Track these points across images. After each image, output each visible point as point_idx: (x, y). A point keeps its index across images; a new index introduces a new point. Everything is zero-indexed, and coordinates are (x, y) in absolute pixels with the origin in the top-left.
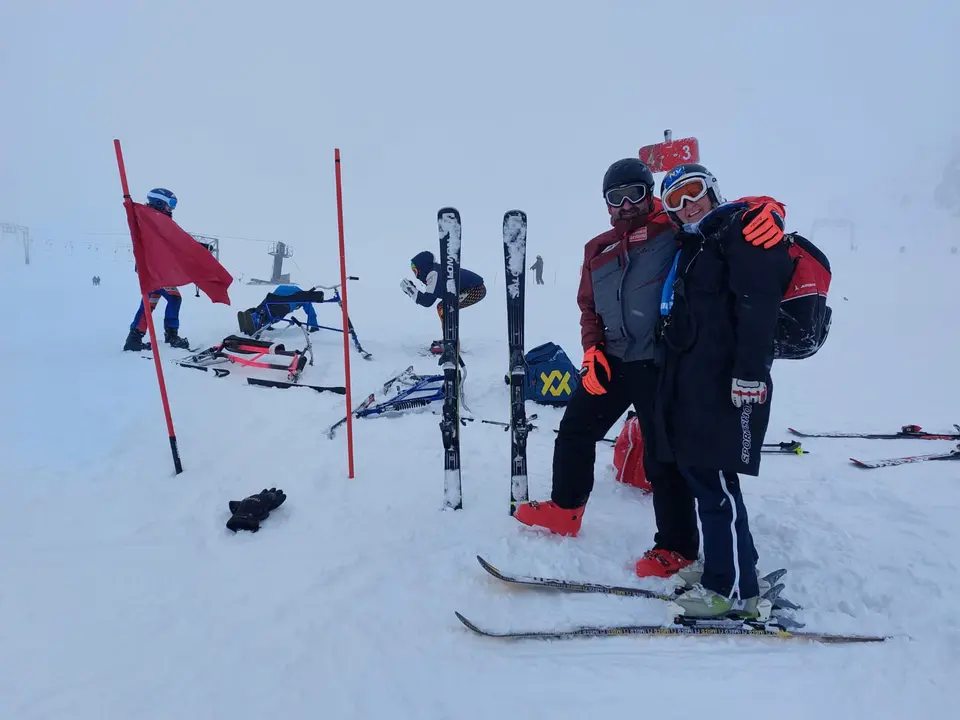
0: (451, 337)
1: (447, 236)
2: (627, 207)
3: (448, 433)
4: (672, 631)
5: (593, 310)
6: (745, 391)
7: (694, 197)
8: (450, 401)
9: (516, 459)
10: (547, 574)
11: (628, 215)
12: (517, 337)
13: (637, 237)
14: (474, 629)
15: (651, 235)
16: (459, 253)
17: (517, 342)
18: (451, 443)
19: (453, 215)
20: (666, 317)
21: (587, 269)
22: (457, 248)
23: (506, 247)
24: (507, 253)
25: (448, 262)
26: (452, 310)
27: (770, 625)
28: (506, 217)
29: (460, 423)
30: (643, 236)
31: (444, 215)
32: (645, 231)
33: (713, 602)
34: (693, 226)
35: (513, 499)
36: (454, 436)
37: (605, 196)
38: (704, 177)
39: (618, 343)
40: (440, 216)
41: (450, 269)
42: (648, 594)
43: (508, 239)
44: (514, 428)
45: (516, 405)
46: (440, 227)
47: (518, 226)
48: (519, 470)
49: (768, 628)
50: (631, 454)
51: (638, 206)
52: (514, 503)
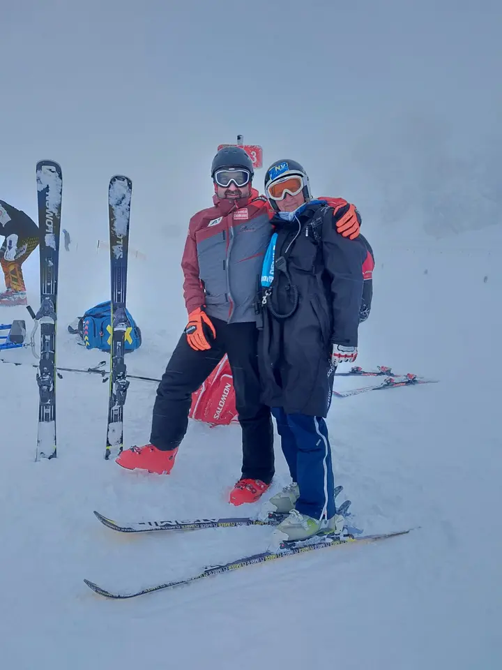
0: (49, 291)
1: (47, 189)
2: (232, 188)
3: (45, 388)
4: (279, 555)
5: (197, 276)
6: (343, 354)
7: (293, 192)
8: (47, 356)
9: (114, 408)
10: (159, 517)
11: (233, 196)
12: (119, 295)
13: (240, 215)
14: (105, 593)
15: (251, 216)
16: (59, 208)
17: (119, 300)
18: (48, 396)
19: (54, 169)
20: (267, 288)
21: (193, 239)
22: (58, 202)
23: (111, 209)
24: (112, 215)
25: (47, 216)
26: (51, 264)
27: (345, 536)
28: (113, 180)
29: (57, 377)
30: (244, 216)
31: (44, 168)
32: (247, 212)
33: (308, 525)
34: (289, 215)
35: (108, 444)
36: (51, 390)
37: (213, 176)
38: (302, 176)
39: (219, 307)
40: (39, 166)
41: (49, 223)
42: (248, 522)
43: (113, 202)
44: (114, 380)
45: (116, 359)
46: (38, 179)
47: (125, 191)
48: (115, 417)
49: (342, 538)
50: (203, 395)
51: (240, 189)
52: (109, 448)
